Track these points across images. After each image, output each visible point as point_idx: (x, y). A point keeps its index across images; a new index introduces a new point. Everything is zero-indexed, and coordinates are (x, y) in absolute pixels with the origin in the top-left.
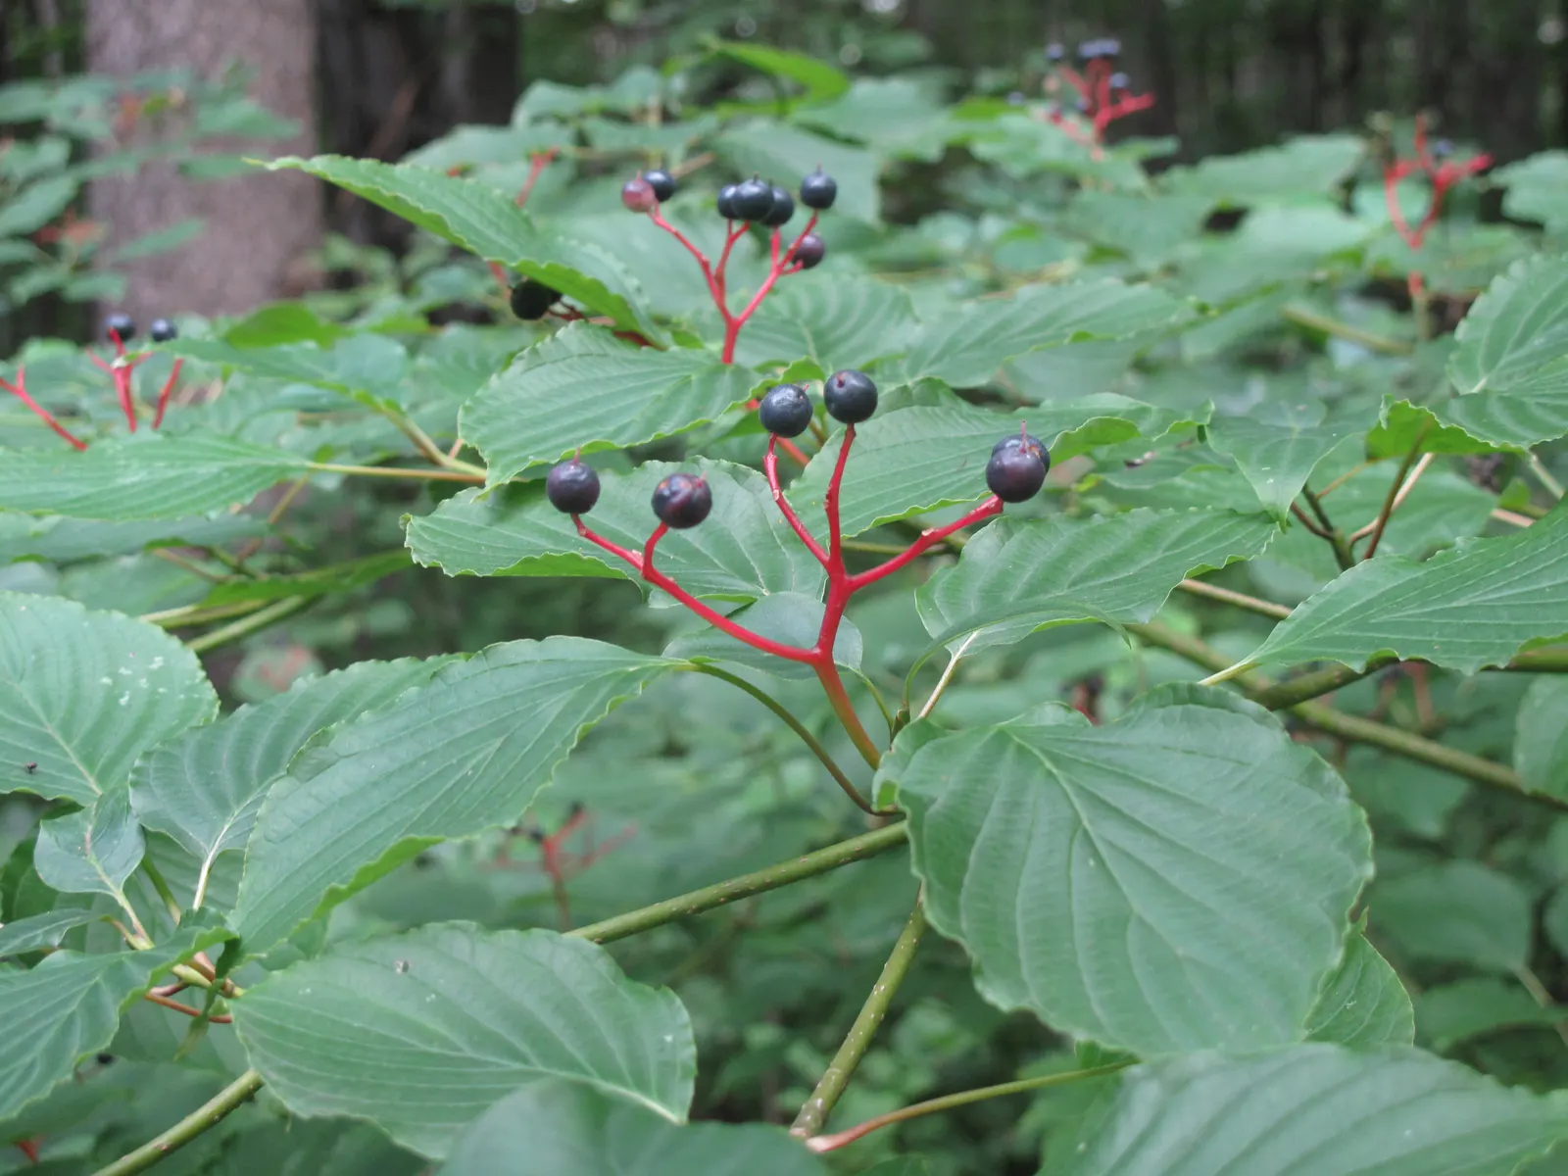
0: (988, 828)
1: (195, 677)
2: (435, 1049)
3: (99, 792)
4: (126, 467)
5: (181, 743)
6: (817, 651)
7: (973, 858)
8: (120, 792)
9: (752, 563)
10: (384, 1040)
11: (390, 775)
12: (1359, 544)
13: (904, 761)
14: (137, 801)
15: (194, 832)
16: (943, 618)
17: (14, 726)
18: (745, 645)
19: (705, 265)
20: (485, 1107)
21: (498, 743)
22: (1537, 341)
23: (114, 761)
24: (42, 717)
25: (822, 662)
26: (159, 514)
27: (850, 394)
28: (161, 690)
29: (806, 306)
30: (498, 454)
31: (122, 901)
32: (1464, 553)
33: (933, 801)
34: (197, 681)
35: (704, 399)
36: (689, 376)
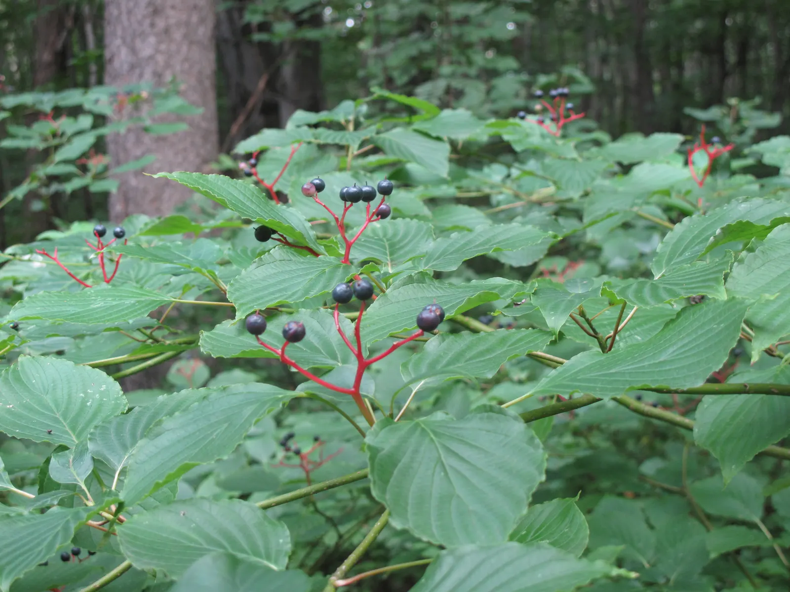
0: (405, 460)
1: (119, 394)
2: (192, 545)
3: (77, 442)
4: (95, 300)
5: (110, 422)
6: (353, 389)
7: (396, 472)
8: (84, 442)
9: (337, 352)
10: (175, 541)
11: (184, 438)
12: (608, 340)
13: (376, 434)
14: (90, 446)
15: (113, 459)
16: (411, 374)
17: (43, 414)
18: (321, 386)
19: (337, 219)
20: (194, 560)
21: (226, 425)
22: (687, 254)
23: (83, 429)
24: (55, 410)
25: (356, 394)
26: (108, 321)
27: (362, 289)
28: (105, 399)
29: (390, 232)
30: (242, 305)
31: (84, 487)
32: (622, 350)
33: (383, 449)
34: (120, 395)
35: (330, 279)
36: (325, 270)
